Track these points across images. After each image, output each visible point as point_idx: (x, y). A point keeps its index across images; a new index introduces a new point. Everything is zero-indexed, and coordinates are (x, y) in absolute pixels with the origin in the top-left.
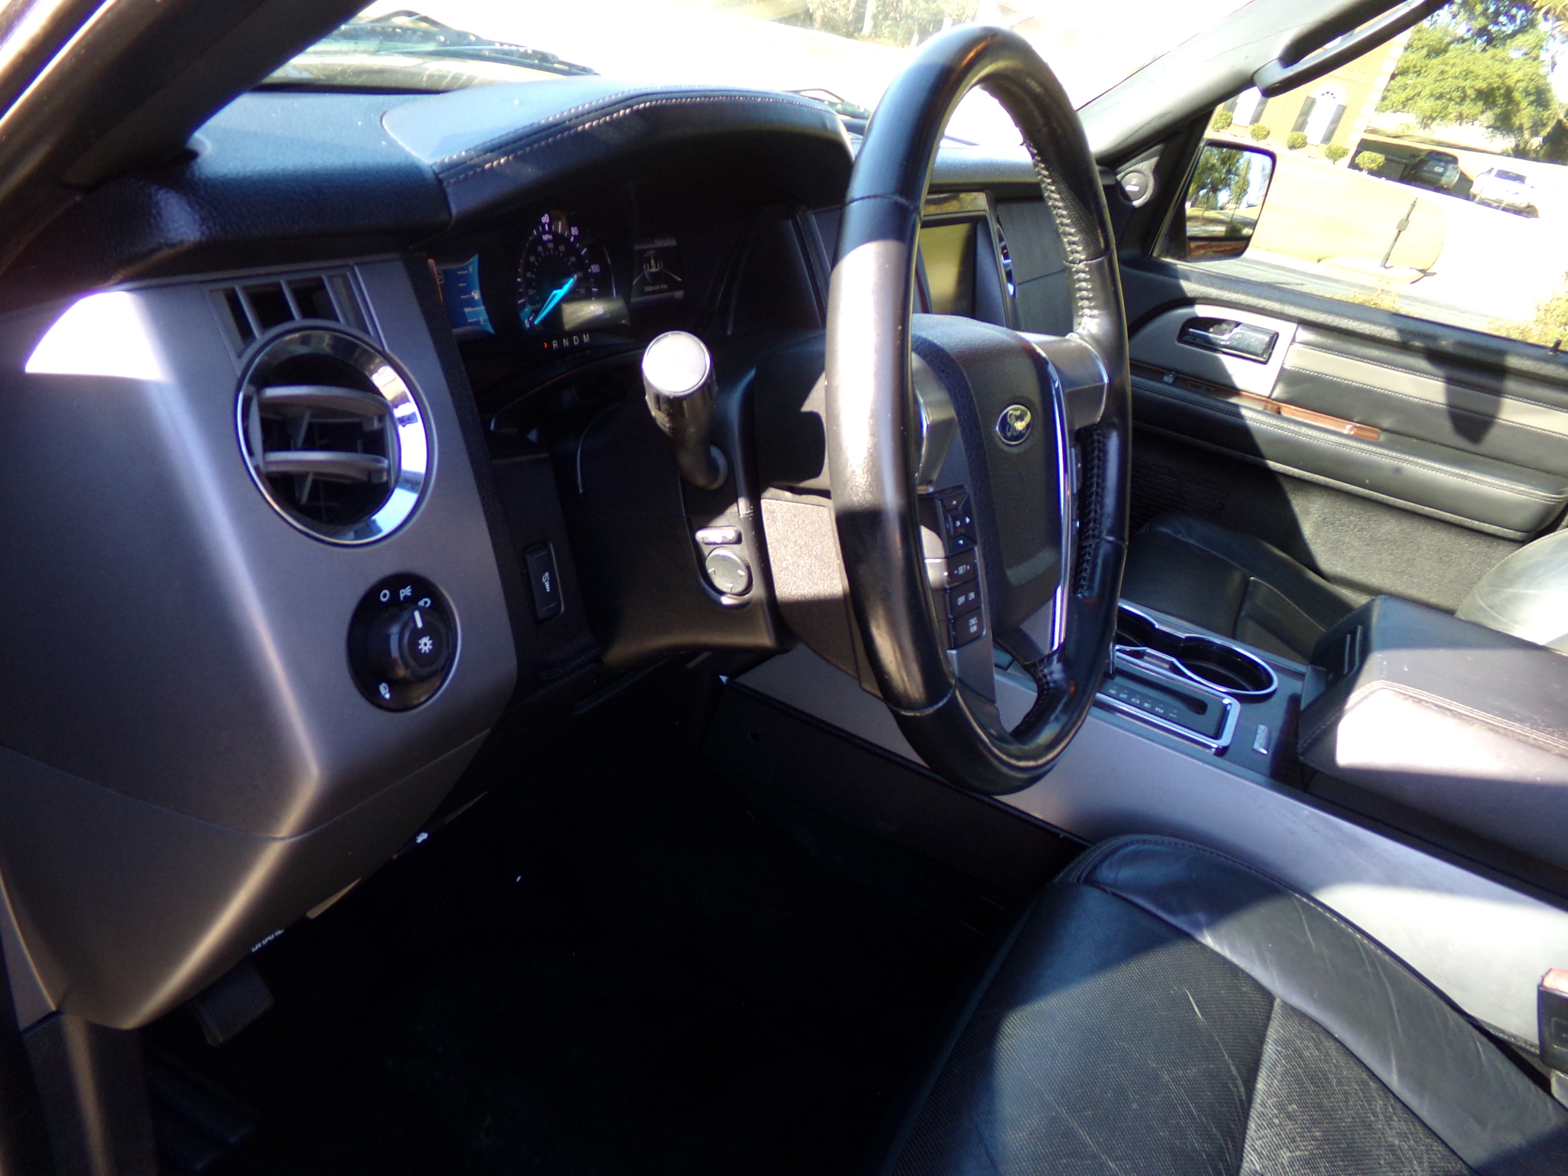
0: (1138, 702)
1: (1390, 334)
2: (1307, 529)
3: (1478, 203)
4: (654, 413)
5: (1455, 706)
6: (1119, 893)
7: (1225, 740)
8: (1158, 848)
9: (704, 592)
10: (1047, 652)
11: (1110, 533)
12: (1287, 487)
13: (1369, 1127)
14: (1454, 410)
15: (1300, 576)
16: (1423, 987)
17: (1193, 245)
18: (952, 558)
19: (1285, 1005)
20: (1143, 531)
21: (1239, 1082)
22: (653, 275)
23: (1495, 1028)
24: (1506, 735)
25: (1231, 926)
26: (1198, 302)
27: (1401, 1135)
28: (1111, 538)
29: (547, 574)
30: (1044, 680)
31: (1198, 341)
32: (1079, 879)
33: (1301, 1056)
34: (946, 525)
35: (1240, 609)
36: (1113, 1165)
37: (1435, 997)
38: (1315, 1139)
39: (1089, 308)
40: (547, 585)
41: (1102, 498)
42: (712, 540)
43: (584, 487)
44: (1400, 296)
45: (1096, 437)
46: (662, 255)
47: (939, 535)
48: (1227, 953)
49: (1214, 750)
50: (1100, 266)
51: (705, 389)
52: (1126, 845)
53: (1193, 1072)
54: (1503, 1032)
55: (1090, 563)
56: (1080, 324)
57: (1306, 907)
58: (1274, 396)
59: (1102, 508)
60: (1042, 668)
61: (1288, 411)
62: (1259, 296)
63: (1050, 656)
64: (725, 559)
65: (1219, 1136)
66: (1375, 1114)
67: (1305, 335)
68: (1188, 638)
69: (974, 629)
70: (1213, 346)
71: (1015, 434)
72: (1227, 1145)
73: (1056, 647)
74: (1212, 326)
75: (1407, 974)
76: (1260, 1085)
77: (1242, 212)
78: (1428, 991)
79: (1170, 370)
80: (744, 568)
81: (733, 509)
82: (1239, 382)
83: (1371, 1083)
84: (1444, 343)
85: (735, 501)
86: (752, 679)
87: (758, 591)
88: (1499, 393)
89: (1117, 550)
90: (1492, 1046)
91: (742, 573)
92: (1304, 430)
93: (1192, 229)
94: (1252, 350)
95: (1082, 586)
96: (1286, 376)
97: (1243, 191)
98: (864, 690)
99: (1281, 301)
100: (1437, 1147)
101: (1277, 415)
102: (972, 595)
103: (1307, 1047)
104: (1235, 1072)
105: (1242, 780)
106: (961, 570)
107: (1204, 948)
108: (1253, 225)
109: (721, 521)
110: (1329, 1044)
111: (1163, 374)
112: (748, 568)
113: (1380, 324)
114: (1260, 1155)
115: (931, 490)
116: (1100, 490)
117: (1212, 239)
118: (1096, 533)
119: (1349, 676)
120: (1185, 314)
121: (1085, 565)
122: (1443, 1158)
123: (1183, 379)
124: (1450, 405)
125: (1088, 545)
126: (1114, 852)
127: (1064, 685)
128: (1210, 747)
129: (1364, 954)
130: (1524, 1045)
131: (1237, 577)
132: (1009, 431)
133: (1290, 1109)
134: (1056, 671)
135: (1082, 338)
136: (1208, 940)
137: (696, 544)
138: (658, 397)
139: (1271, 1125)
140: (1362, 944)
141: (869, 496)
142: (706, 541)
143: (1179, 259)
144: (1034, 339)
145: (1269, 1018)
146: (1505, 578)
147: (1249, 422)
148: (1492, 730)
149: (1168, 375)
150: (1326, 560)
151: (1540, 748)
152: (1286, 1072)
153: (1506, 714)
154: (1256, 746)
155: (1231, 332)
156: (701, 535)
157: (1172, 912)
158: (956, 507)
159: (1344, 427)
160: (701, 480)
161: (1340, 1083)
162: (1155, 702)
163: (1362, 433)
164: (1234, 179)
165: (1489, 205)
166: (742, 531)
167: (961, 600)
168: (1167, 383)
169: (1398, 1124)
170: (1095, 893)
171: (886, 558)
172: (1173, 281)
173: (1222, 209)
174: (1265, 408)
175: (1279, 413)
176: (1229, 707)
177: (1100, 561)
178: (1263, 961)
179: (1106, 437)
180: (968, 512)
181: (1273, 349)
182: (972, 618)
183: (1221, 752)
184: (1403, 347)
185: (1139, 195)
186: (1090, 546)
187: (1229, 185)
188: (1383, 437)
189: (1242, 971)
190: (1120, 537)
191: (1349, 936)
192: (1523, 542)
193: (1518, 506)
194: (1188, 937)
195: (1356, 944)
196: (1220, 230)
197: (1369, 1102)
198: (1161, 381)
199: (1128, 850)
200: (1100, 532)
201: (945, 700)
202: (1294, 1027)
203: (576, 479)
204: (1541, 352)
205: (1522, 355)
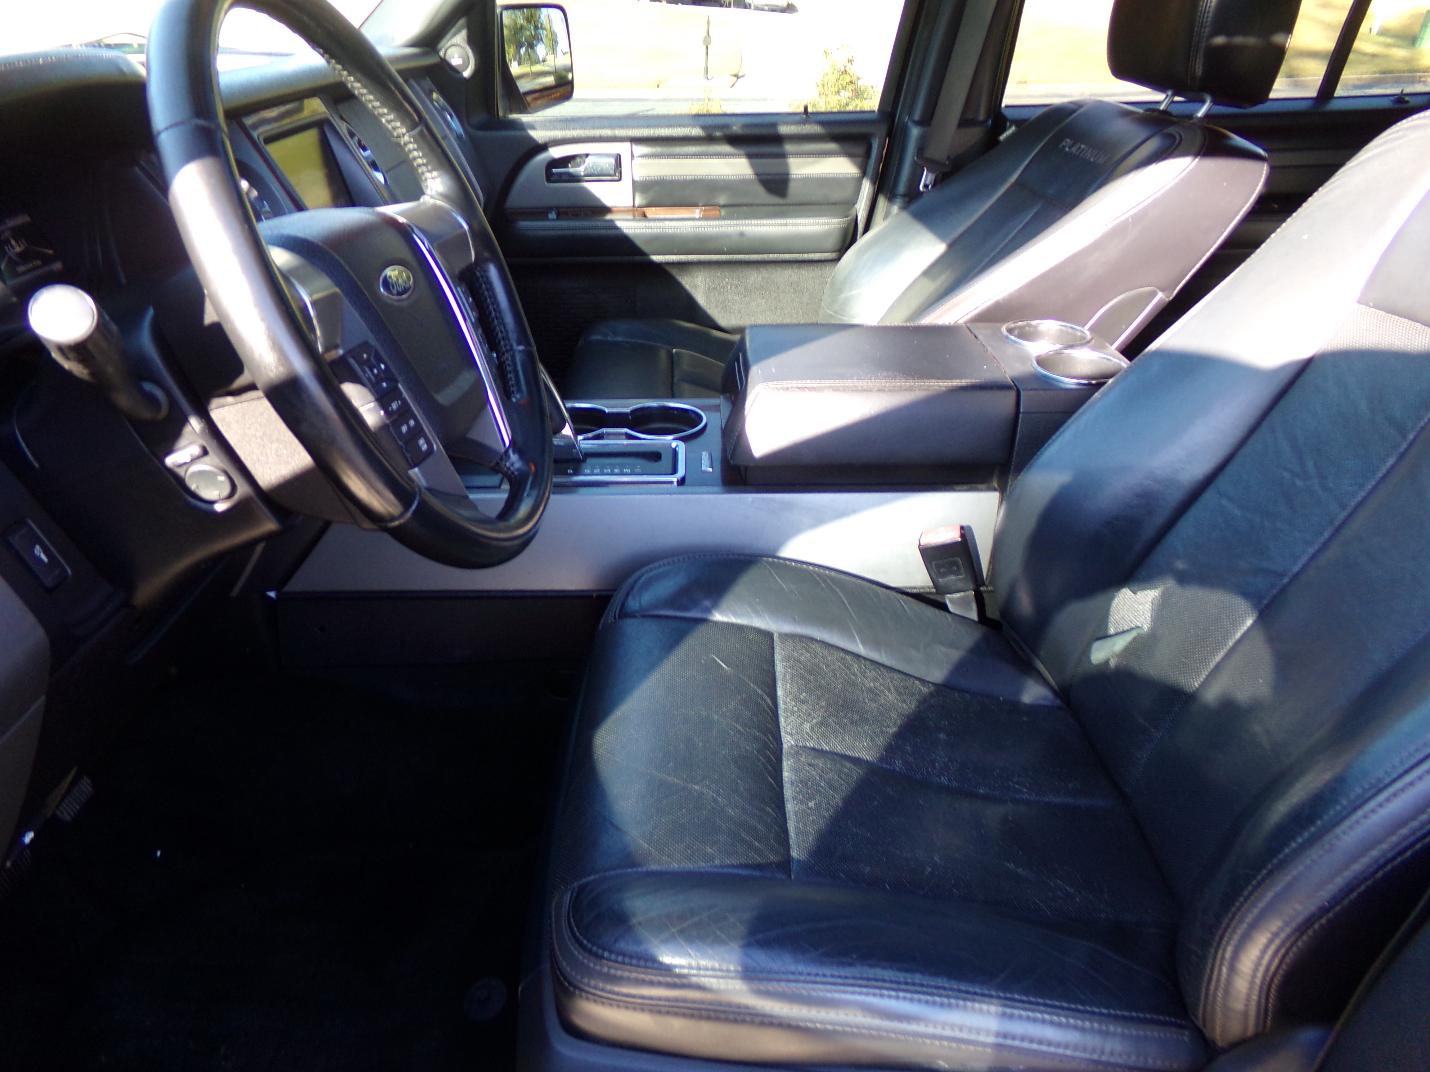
0: (609, 471)
1: (696, 132)
2: (701, 299)
3: (754, 10)
4: (67, 365)
5: (810, 383)
6: (647, 613)
7: (681, 472)
8: (661, 570)
9: (195, 508)
10: (503, 450)
11: (519, 344)
12: (674, 272)
13: (853, 684)
14: (761, 177)
15: (708, 336)
16: (859, 581)
17: (529, 98)
18: (383, 399)
19: (780, 635)
20: (580, 344)
21: (765, 697)
22: (20, 255)
23: (910, 588)
24: (844, 390)
25: (729, 599)
26: (549, 145)
27: (875, 680)
28: (521, 348)
29: (38, 547)
30: (510, 472)
31: (564, 177)
32: (615, 618)
33: (800, 662)
34: (365, 375)
35: (673, 377)
36: (697, 787)
37: (868, 584)
38: (822, 707)
39: (429, 171)
40: (43, 557)
41: (502, 319)
42: (181, 461)
43: (37, 459)
44: (722, 100)
45: (478, 274)
46: (18, 233)
47: (363, 384)
48: (733, 619)
49: (675, 484)
50: (421, 134)
51: (100, 327)
52: (639, 578)
53: (732, 705)
54: (915, 588)
55: (512, 372)
56: (427, 187)
57: (772, 564)
58: (637, 204)
59: (505, 327)
60: (504, 463)
61: (651, 212)
62: (593, 128)
63: (506, 452)
64: (201, 473)
65: (761, 735)
66: (854, 674)
67: (640, 149)
68: (633, 412)
69: (425, 447)
70: (575, 179)
71: (400, 289)
72: (768, 738)
73: (507, 444)
74: (569, 162)
75: (848, 578)
76: (780, 692)
77: (561, 61)
78: (863, 583)
79: (550, 209)
80: (222, 473)
81: (187, 429)
82: (607, 202)
83: (847, 657)
84: (734, 128)
85: (185, 421)
86: (298, 584)
87: (243, 489)
88: (783, 156)
89: (529, 354)
90: (910, 598)
91: (222, 478)
92: (667, 224)
93: (524, 86)
94: (605, 172)
95: (513, 392)
96: (639, 187)
97: (554, 44)
98: (365, 530)
99: (611, 127)
100: (896, 676)
101: (643, 218)
102: (412, 423)
103: (802, 654)
104: (760, 692)
105: (698, 496)
106: (394, 406)
107: (716, 623)
108: (571, 70)
109: (182, 442)
110: (814, 646)
111: (547, 213)
112: (226, 473)
113: (688, 126)
114: (791, 735)
115: (341, 352)
116: (498, 315)
117: (545, 90)
118: (508, 348)
119: (742, 391)
120: (544, 159)
121: (509, 375)
122: (902, 680)
123: (563, 212)
124: (757, 174)
125: (505, 358)
126: (632, 587)
127: (525, 468)
128: (672, 482)
129: (818, 579)
130: (928, 590)
131: (663, 354)
132: (393, 288)
133: (802, 697)
134: (515, 461)
135: (432, 197)
136: (718, 617)
137: (170, 471)
138: (61, 349)
139: (793, 713)
140: (814, 572)
141: (281, 369)
142: (177, 464)
143: (521, 113)
144: (392, 210)
145: (773, 648)
146: (837, 289)
147: (626, 231)
148: (836, 390)
149: (551, 213)
150: (723, 320)
151: (866, 390)
152: (793, 676)
153: (841, 377)
154: (704, 468)
155: (584, 162)
156: (170, 461)
157: (686, 609)
158: (368, 359)
159: (695, 213)
160: (145, 414)
161: (827, 666)
162: (622, 466)
163: (708, 213)
164: (543, 34)
165: (763, 10)
166: (205, 445)
167: (404, 429)
168: (553, 220)
169: (871, 674)
170: (629, 621)
171: (318, 411)
172: (522, 133)
173: (544, 61)
174: (634, 216)
175: (645, 216)
176: (677, 449)
177: (519, 368)
178: (757, 613)
179: (486, 271)
180: (380, 360)
181: (621, 167)
182: (420, 438)
183: (682, 482)
184: (709, 139)
185: (466, 66)
186: (507, 359)
187: (542, 40)
188: (723, 212)
189: (747, 627)
190: (527, 344)
191: (807, 571)
192: (838, 259)
193: (826, 235)
194: (704, 621)
195: (811, 574)
196: (550, 80)
197: (849, 669)
198: (547, 219)
199: (641, 581)
200: (511, 346)
201: (416, 503)
202: (790, 645)
203: (26, 456)
204: (798, 118)
205: (786, 123)
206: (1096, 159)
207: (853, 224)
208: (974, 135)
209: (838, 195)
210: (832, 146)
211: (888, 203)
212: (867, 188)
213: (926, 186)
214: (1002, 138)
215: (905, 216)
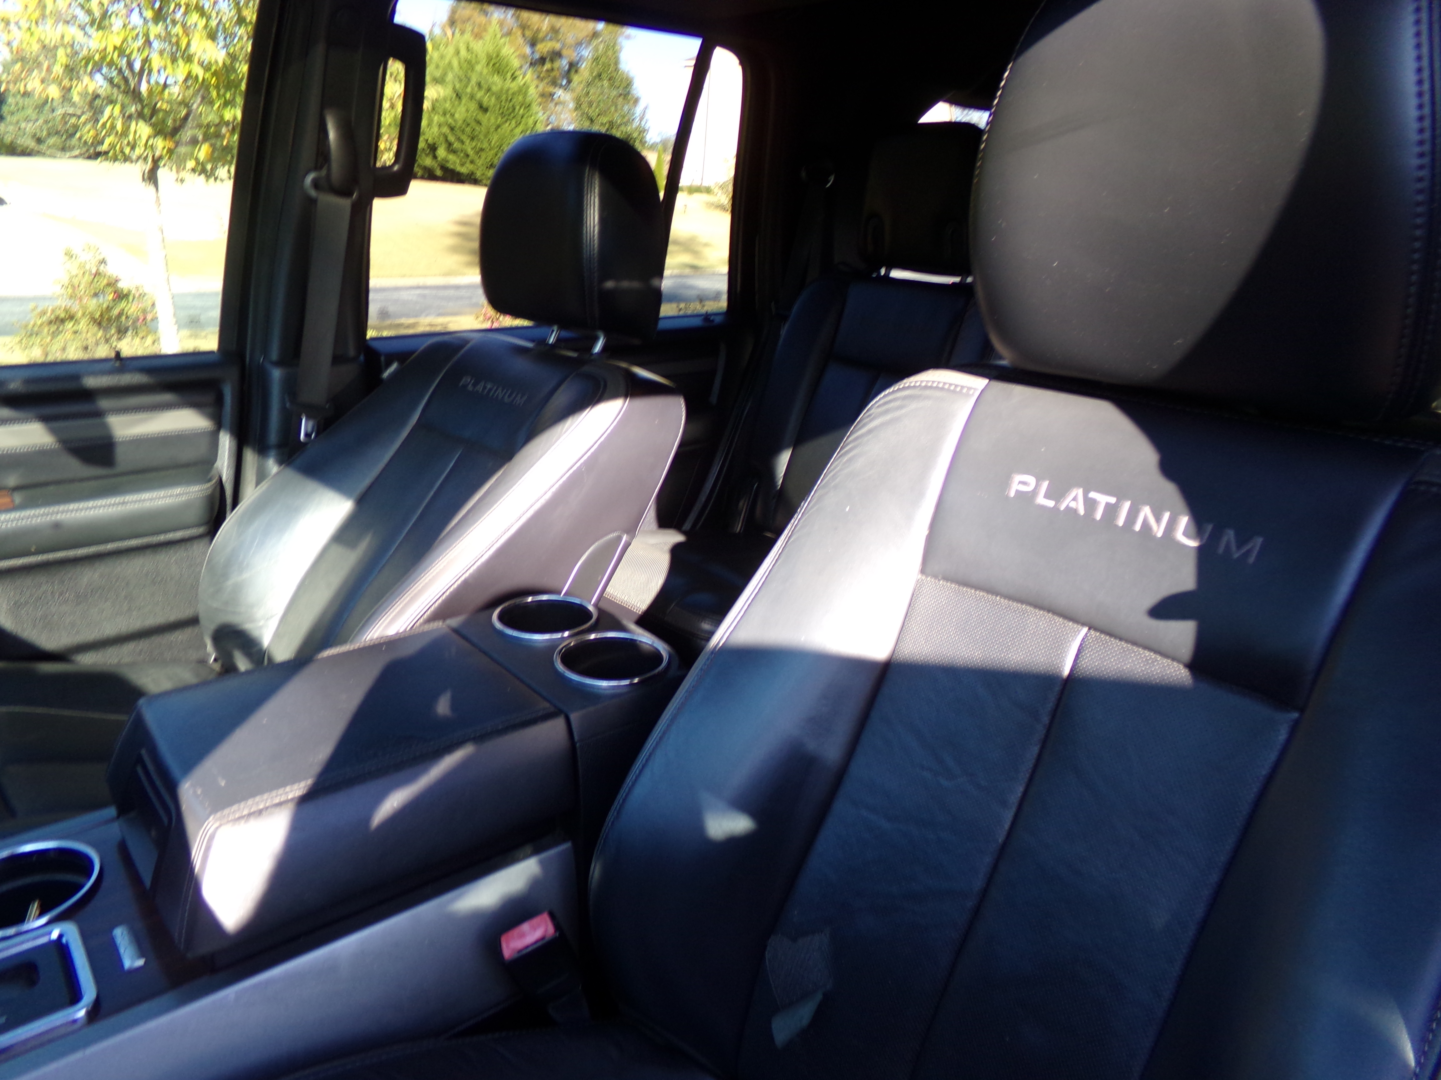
7: (89, 993)
14: (69, 444)
49: (86, 1021)
88: (99, 414)
124: (62, 441)
154: (128, 964)
176: (65, 941)
188: (18, 498)
193: (185, 506)
204: (108, 366)
205: (94, 374)
206: (511, 398)
207: (218, 489)
208: (349, 372)
209: (189, 454)
210: (167, 397)
211: (259, 456)
212: (226, 442)
213: (307, 435)
214: (386, 374)
215: (290, 474)
